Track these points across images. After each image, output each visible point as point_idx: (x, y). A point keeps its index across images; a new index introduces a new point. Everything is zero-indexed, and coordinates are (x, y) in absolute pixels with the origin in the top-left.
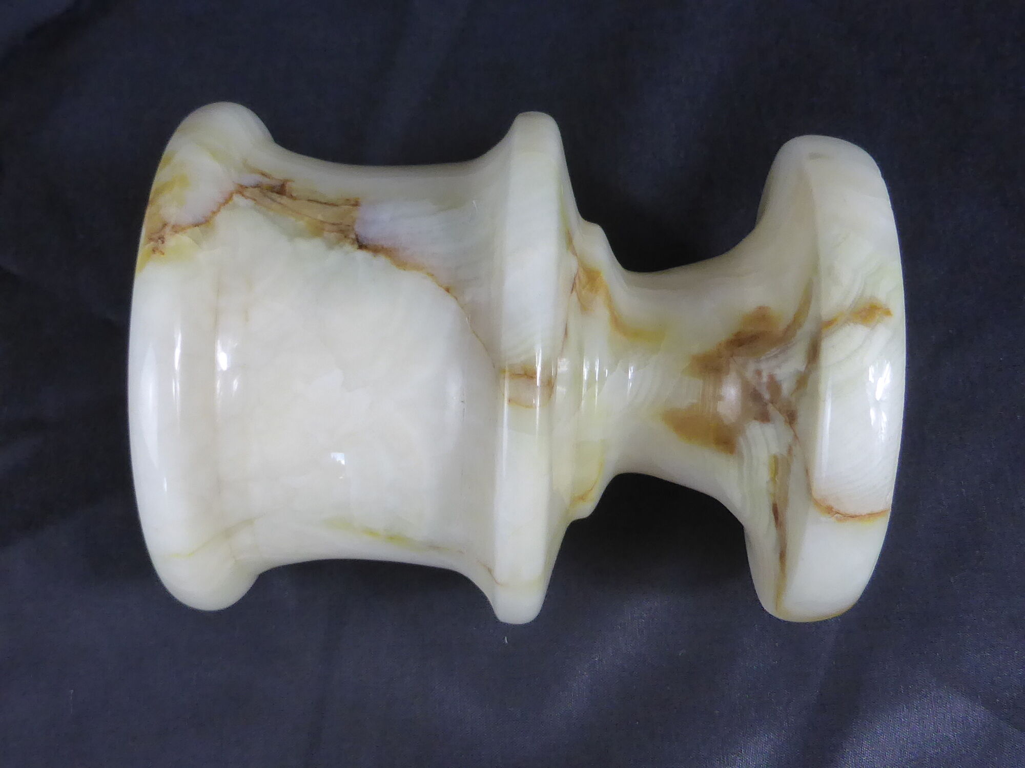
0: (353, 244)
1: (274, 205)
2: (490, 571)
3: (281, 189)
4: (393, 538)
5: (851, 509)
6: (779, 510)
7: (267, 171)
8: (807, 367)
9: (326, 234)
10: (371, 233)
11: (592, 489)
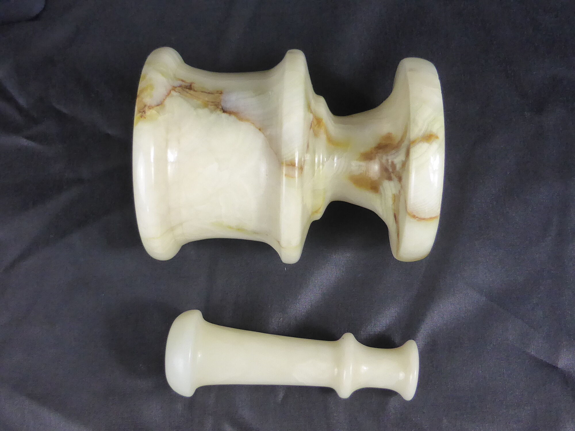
0: (221, 110)
1: (188, 94)
2: (279, 242)
3: (190, 87)
4: (239, 229)
5: (423, 216)
6: (396, 216)
7: (184, 79)
8: (405, 159)
9: (209, 106)
10: (228, 106)
11: (320, 208)
